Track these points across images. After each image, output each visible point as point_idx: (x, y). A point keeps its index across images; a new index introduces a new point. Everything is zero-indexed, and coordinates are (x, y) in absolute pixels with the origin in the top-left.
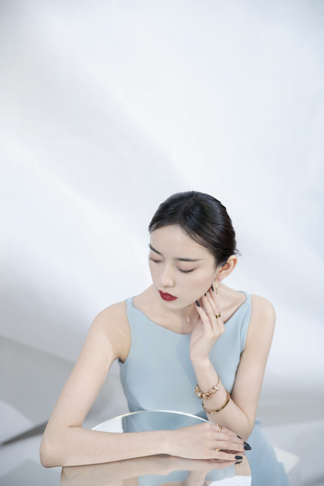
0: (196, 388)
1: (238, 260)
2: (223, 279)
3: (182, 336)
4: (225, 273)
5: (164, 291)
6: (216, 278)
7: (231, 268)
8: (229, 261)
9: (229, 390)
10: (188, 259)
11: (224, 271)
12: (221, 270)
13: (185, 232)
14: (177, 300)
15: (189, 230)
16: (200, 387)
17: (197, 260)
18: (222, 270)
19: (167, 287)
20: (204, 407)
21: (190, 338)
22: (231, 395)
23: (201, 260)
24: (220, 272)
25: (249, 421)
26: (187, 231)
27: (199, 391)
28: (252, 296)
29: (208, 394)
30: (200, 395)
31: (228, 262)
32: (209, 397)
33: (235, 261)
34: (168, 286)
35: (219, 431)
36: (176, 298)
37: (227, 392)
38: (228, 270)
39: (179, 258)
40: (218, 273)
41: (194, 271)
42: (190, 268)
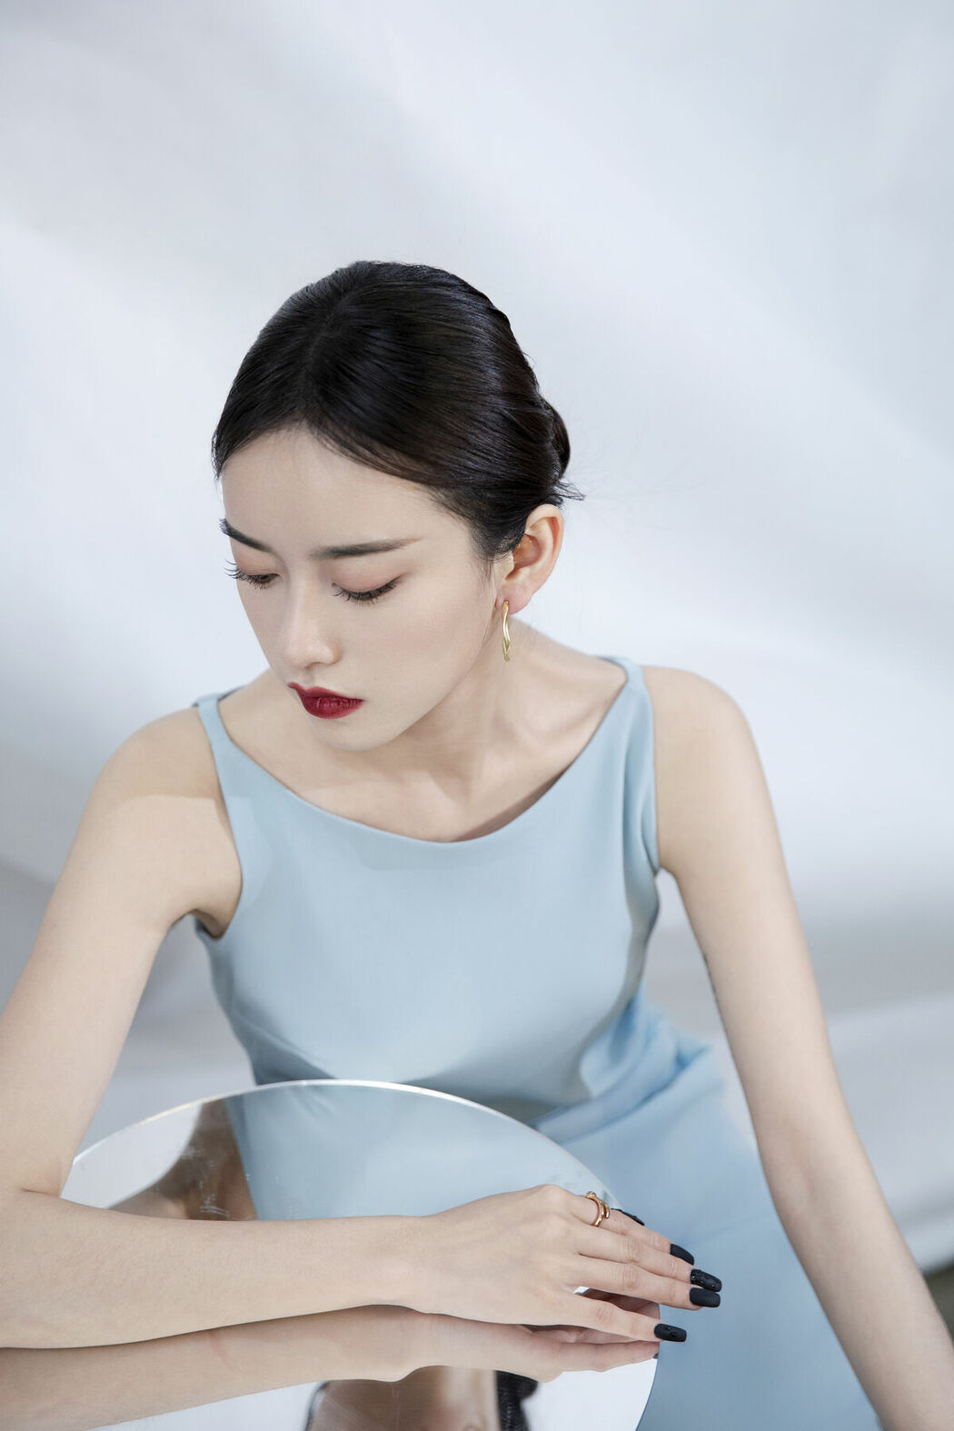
4: (530, 577)
5: (309, 685)
6: (503, 600)
8: (533, 527)
10: (361, 546)
11: (525, 572)
12: (512, 567)
13: (331, 445)
15: (344, 432)
17: (397, 543)
18: (517, 568)
19: (311, 666)
23: (415, 540)
24: (512, 574)
26: (338, 440)
31: (528, 531)
33: (555, 524)
34: (319, 663)
35: (597, 1223)
36: (360, 701)
38: (539, 565)
39: (329, 548)
40: (504, 582)
42: (381, 580)
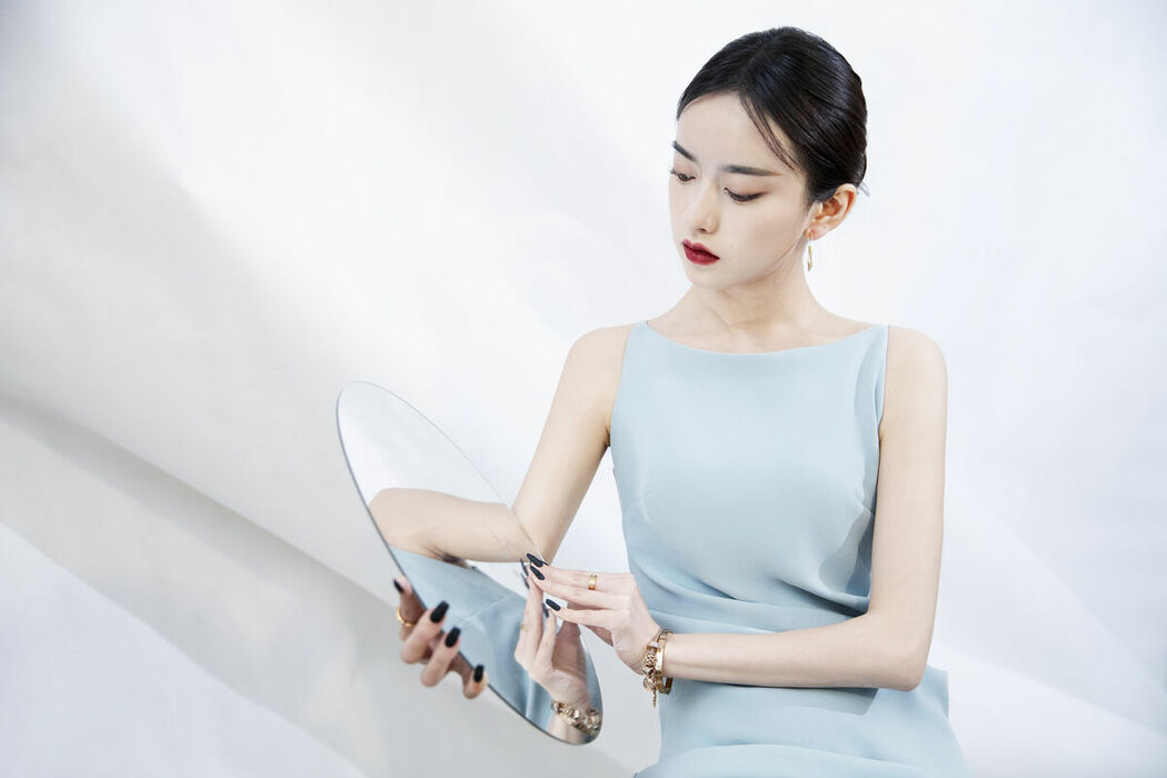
4: (829, 222)
5: (693, 241)
6: (809, 231)
8: (838, 195)
10: (748, 169)
11: (826, 218)
12: (820, 213)
14: (717, 264)
17: (768, 172)
18: (822, 214)
19: (699, 230)
23: (777, 174)
24: (819, 218)
31: (835, 196)
33: (851, 196)
34: (703, 230)
36: (717, 258)
38: (835, 217)
39: (731, 165)
40: (814, 219)
41: (760, 201)
42: (754, 190)
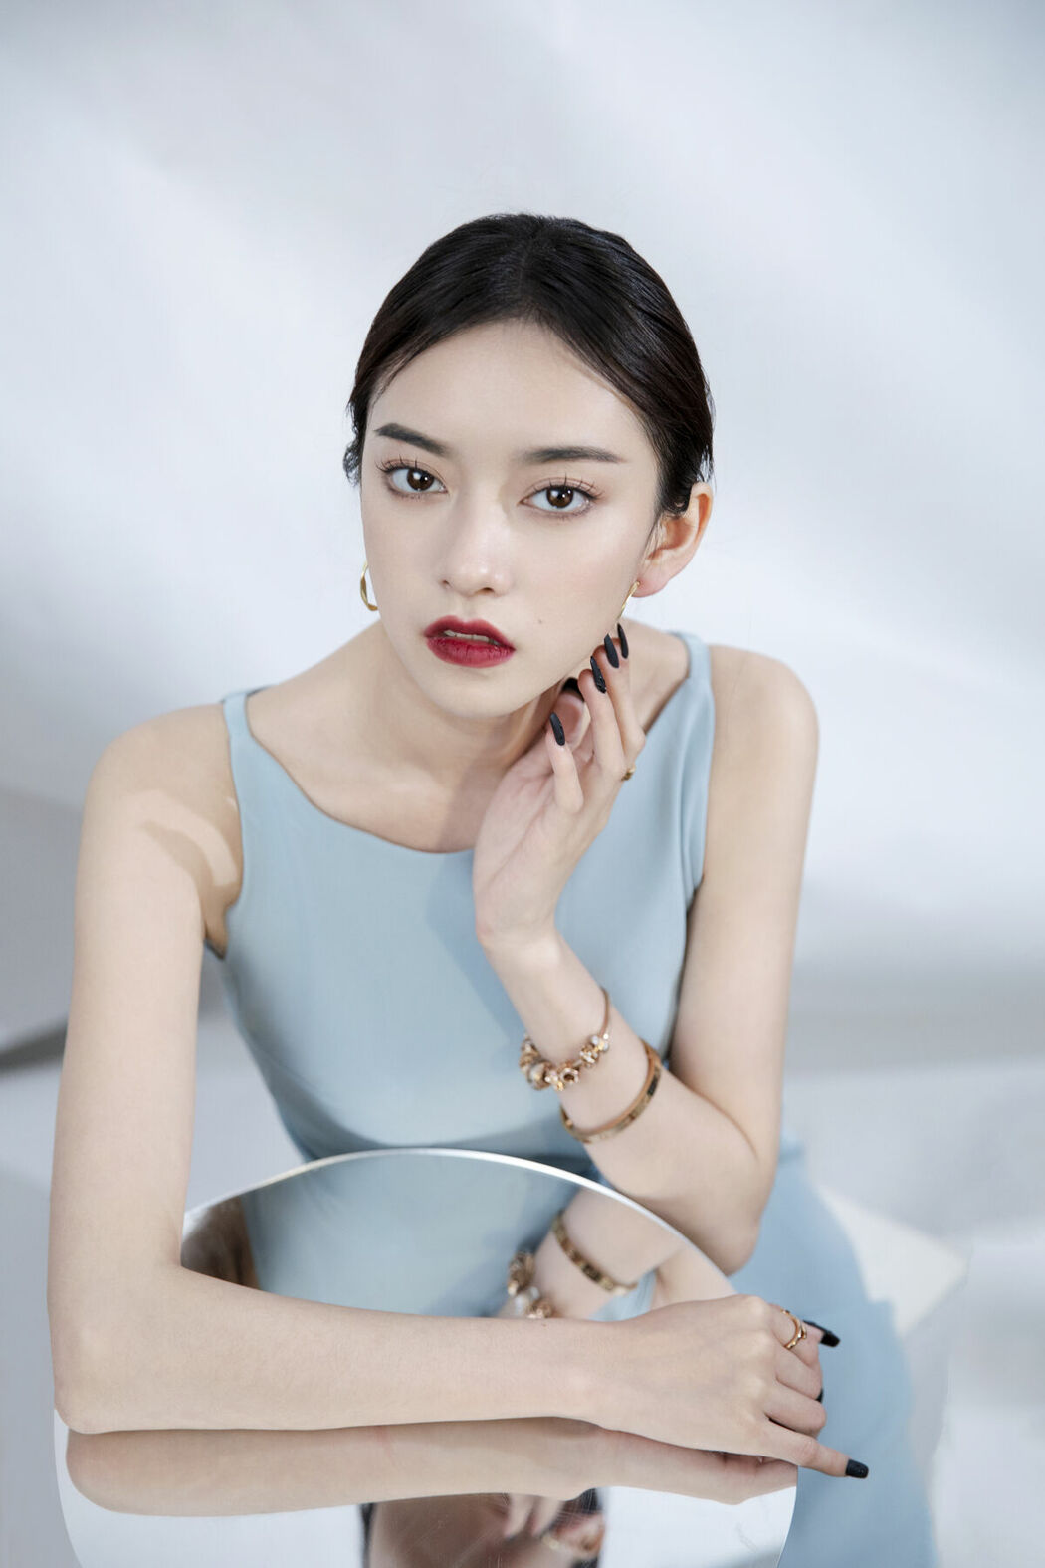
0: (523, 1049)
1: (715, 499)
2: (664, 586)
3: (441, 857)
4: (671, 560)
5: (467, 616)
7: (691, 538)
9: (657, 1038)
11: (666, 553)
14: (512, 661)
16: (537, 1046)
18: (661, 547)
20: (569, 1123)
21: (470, 862)
22: (671, 1057)
23: (623, 460)
24: (656, 553)
25: (753, 1148)
27: (534, 1058)
28: (713, 652)
29: (568, 1071)
30: (536, 1076)
32: (573, 1079)
33: (704, 503)
35: (791, 1345)
36: (512, 649)
37: (648, 1050)
